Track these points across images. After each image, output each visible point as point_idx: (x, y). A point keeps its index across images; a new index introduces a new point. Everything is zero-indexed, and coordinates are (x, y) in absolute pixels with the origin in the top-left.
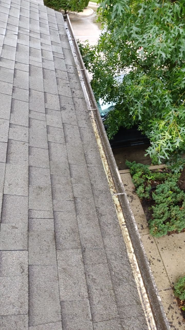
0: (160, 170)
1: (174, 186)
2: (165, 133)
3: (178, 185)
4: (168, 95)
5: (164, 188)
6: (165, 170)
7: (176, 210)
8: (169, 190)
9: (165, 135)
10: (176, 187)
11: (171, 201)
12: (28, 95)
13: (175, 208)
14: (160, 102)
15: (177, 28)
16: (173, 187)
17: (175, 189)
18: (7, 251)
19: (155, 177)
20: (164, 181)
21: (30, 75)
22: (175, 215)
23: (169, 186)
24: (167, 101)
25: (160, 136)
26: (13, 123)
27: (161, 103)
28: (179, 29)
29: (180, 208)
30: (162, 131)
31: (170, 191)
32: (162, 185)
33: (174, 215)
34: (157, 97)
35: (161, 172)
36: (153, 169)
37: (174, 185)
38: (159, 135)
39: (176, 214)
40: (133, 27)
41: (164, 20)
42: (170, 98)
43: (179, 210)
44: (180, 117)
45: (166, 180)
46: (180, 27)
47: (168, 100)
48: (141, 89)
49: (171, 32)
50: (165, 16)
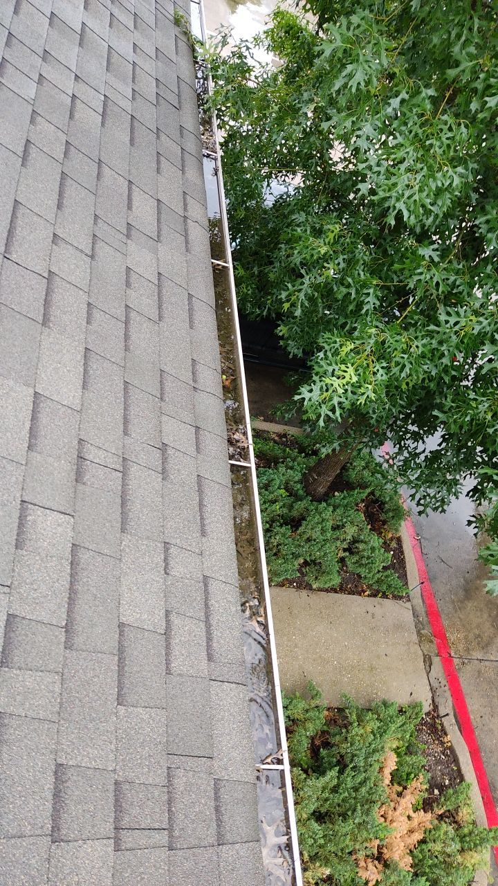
0: (274, 436)
1: (295, 482)
2: (348, 368)
3: (304, 480)
4: (375, 291)
5: (272, 480)
6: (284, 439)
7: (283, 535)
8: (282, 487)
9: (345, 371)
10: (299, 486)
11: (278, 512)
12: (95, 175)
13: (283, 530)
14: (353, 296)
15: (451, 172)
16: (292, 483)
17: (296, 489)
18: (37, 507)
19: (258, 449)
20: (276, 463)
21: (103, 124)
22: (277, 546)
23: (284, 479)
24: (368, 302)
25: (337, 370)
26: (61, 236)
27: (354, 298)
28: (454, 176)
29: (292, 532)
30: (343, 362)
31: (284, 491)
32: (271, 471)
33: (275, 544)
34: (352, 285)
35: (275, 442)
36: (260, 428)
37: (297, 479)
38: (334, 366)
39: (280, 545)
40: (366, 123)
41: (431, 145)
42: (377, 297)
43: (290, 537)
44: (386, 346)
45: (283, 463)
46: (456, 173)
47: (371, 299)
48: (323, 252)
49: (437, 175)
50: (436, 139)
